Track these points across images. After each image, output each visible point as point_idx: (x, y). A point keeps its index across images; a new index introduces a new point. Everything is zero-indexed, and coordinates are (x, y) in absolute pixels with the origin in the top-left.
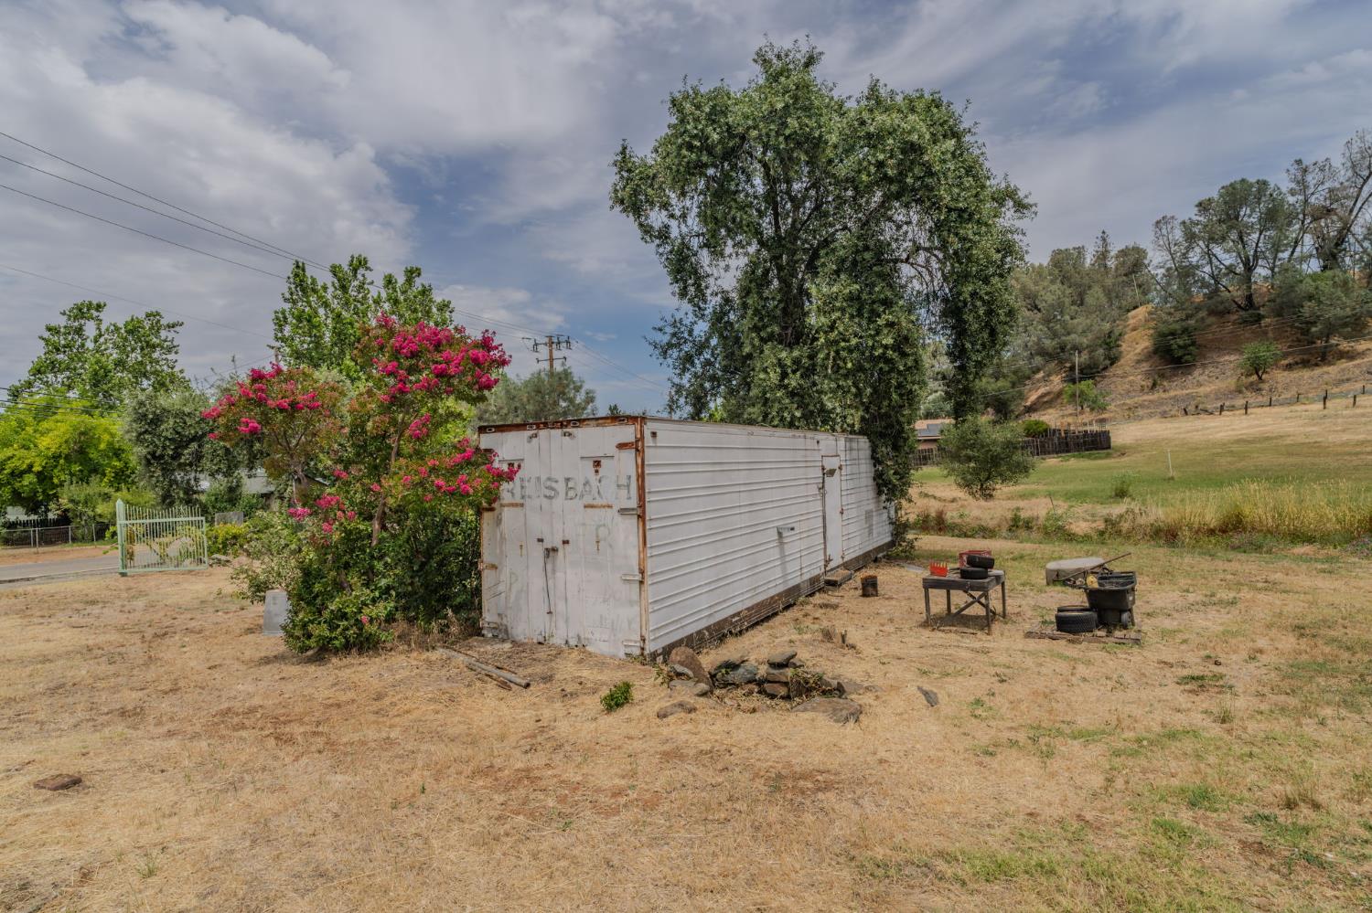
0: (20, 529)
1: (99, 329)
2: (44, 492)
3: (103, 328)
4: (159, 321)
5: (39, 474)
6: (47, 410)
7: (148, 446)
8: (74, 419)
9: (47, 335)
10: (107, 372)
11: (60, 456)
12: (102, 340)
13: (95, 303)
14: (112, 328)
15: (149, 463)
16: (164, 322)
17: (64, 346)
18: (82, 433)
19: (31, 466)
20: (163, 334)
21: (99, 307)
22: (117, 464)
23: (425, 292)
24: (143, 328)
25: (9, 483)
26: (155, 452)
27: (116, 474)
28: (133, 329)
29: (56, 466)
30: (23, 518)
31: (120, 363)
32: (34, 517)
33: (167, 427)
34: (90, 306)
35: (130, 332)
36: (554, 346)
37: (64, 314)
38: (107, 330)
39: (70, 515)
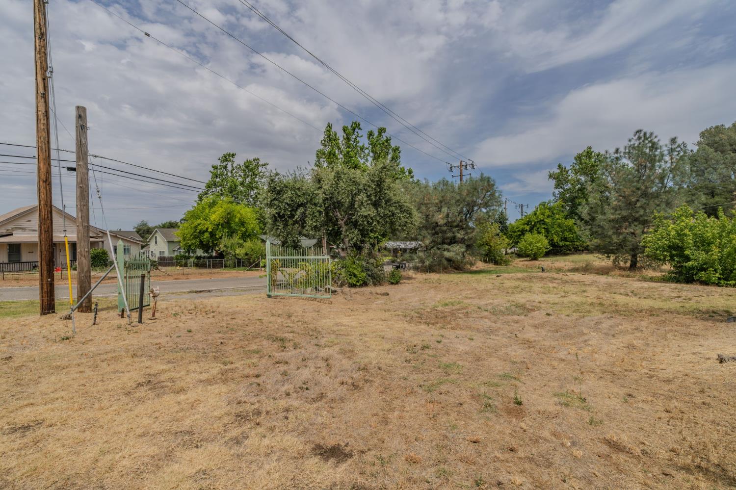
0: (202, 260)
1: (232, 166)
2: (212, 242)
3: (234, 166)
4: (258, 163)
5: (211, 233)
6: (212, 205)
7: (276, 209)
8: (225, 206)
9: (212, 170)
10: (236, 186)
11: (219, 225)
12: (234, 171)
13: (231, 153)
14: (238, 167)
15: (276, 220)
16: (260, 163)
17: (219, 175)
18: (229, 214)
19: (207, 229)
20: (260, 169)
21: (233, 155)
22: (243, 229)
23: (387, 140)
24: (252, 165)
25: (198, 237)
26: (280, 213)
27: (242, 234)
28: (248, 165)
29: (217, 229)
30: (203, 255)
31: (242, 184)
32: (206, 255)
33: (287, 196)
34: (229, 155)
35: (247, 167)
36: (464, 167)
37: (219, 159)
38: (236, 167)
39: (224, 253)
